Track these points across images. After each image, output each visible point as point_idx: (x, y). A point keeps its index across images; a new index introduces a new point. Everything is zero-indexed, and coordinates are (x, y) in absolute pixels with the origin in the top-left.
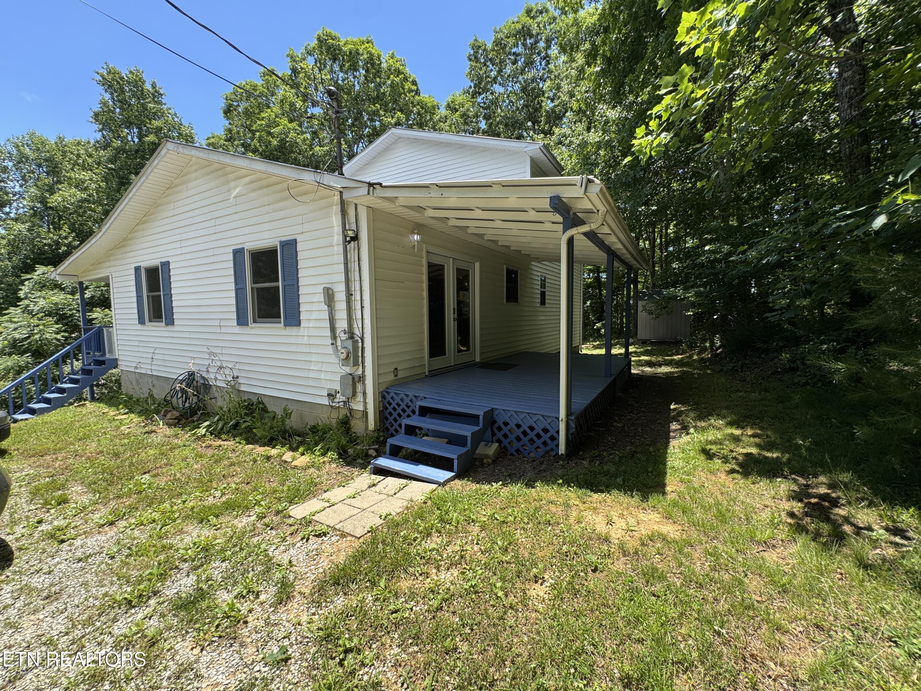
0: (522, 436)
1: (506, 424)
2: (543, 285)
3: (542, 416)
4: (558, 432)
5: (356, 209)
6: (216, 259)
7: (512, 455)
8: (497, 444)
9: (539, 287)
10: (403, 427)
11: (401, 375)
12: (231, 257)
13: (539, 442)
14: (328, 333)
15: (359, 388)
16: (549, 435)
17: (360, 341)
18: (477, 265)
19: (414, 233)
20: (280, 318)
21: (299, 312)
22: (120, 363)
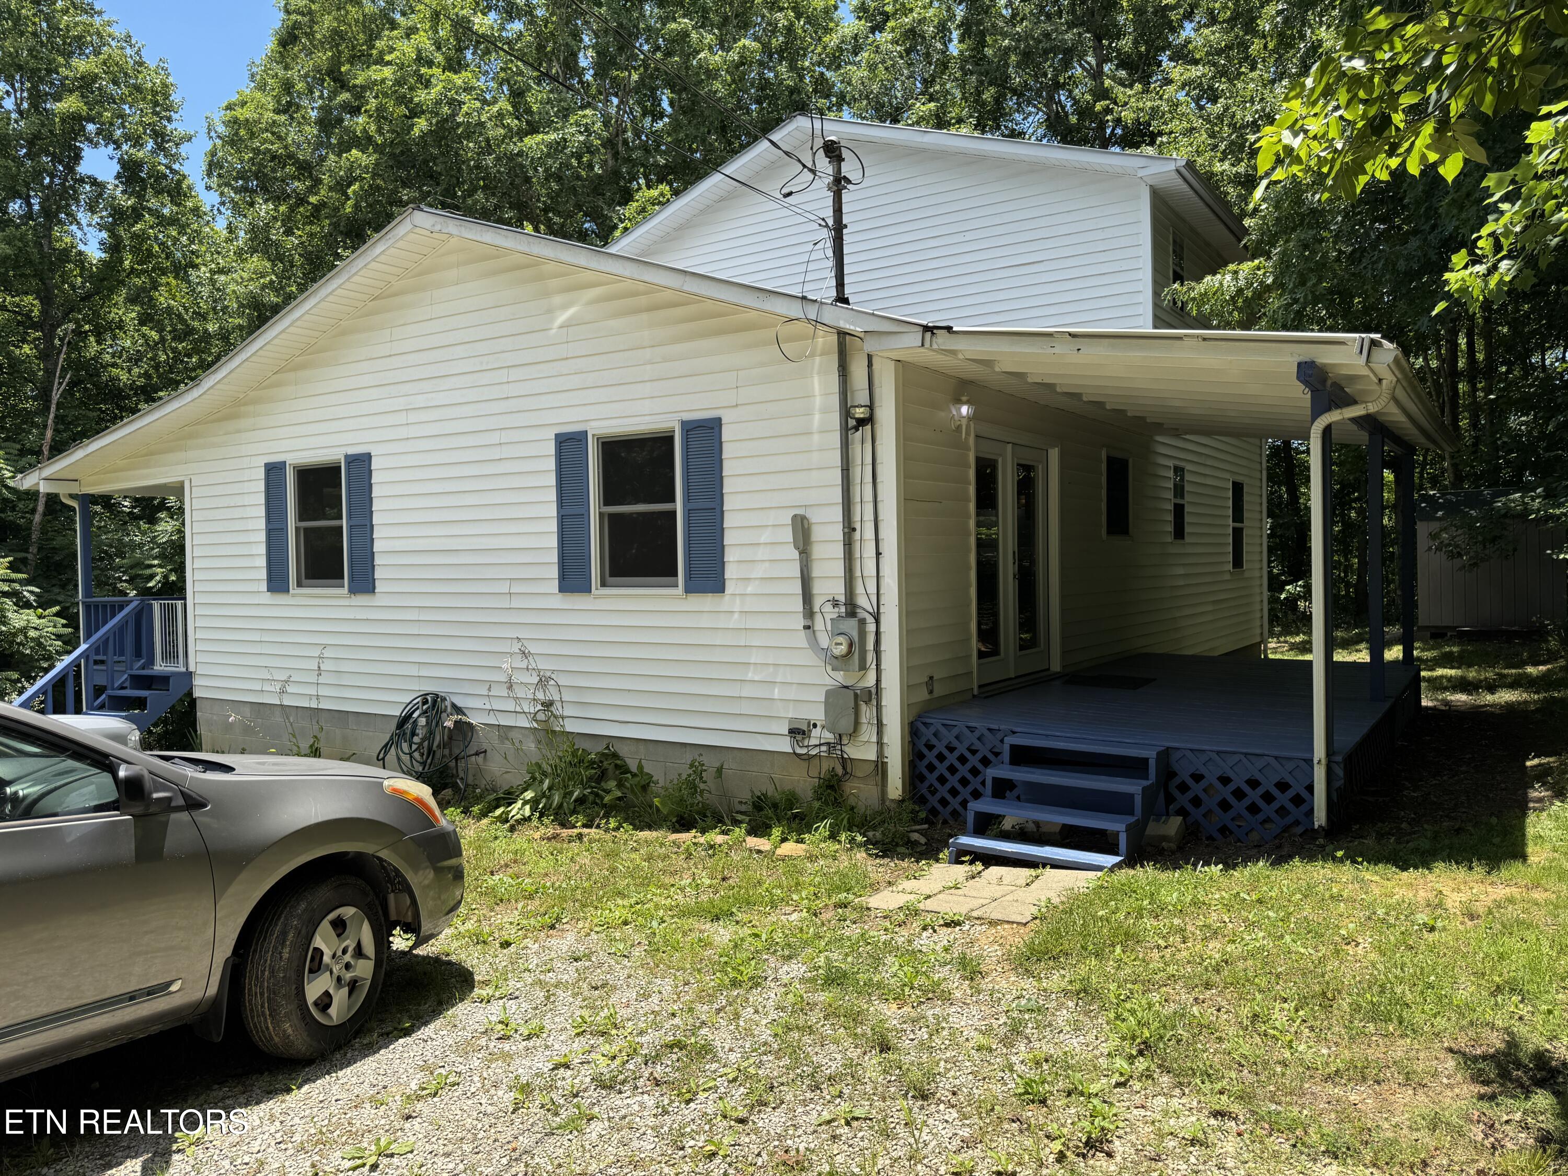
0: (1232, 800)
1: (1198, 778)
2: (1179, 490)
3: (1276, 758)
4: (1310, 788)
5: (870, 365)
6: (506, 452)
7: (1210, 838)
8: (1180, 819)
9: (1170, 495)
10: (989, 783)
11: (939, 691)
12: (551, 448)
13: (1268, 810)
14: (798, 605)
15: (867, 713)
16: (1291, 793)
17: (870, 619)
18: (1054, 455)
19: (961, 402)
20: (675, 575)
21: (723, 563)
22: (197, 682)
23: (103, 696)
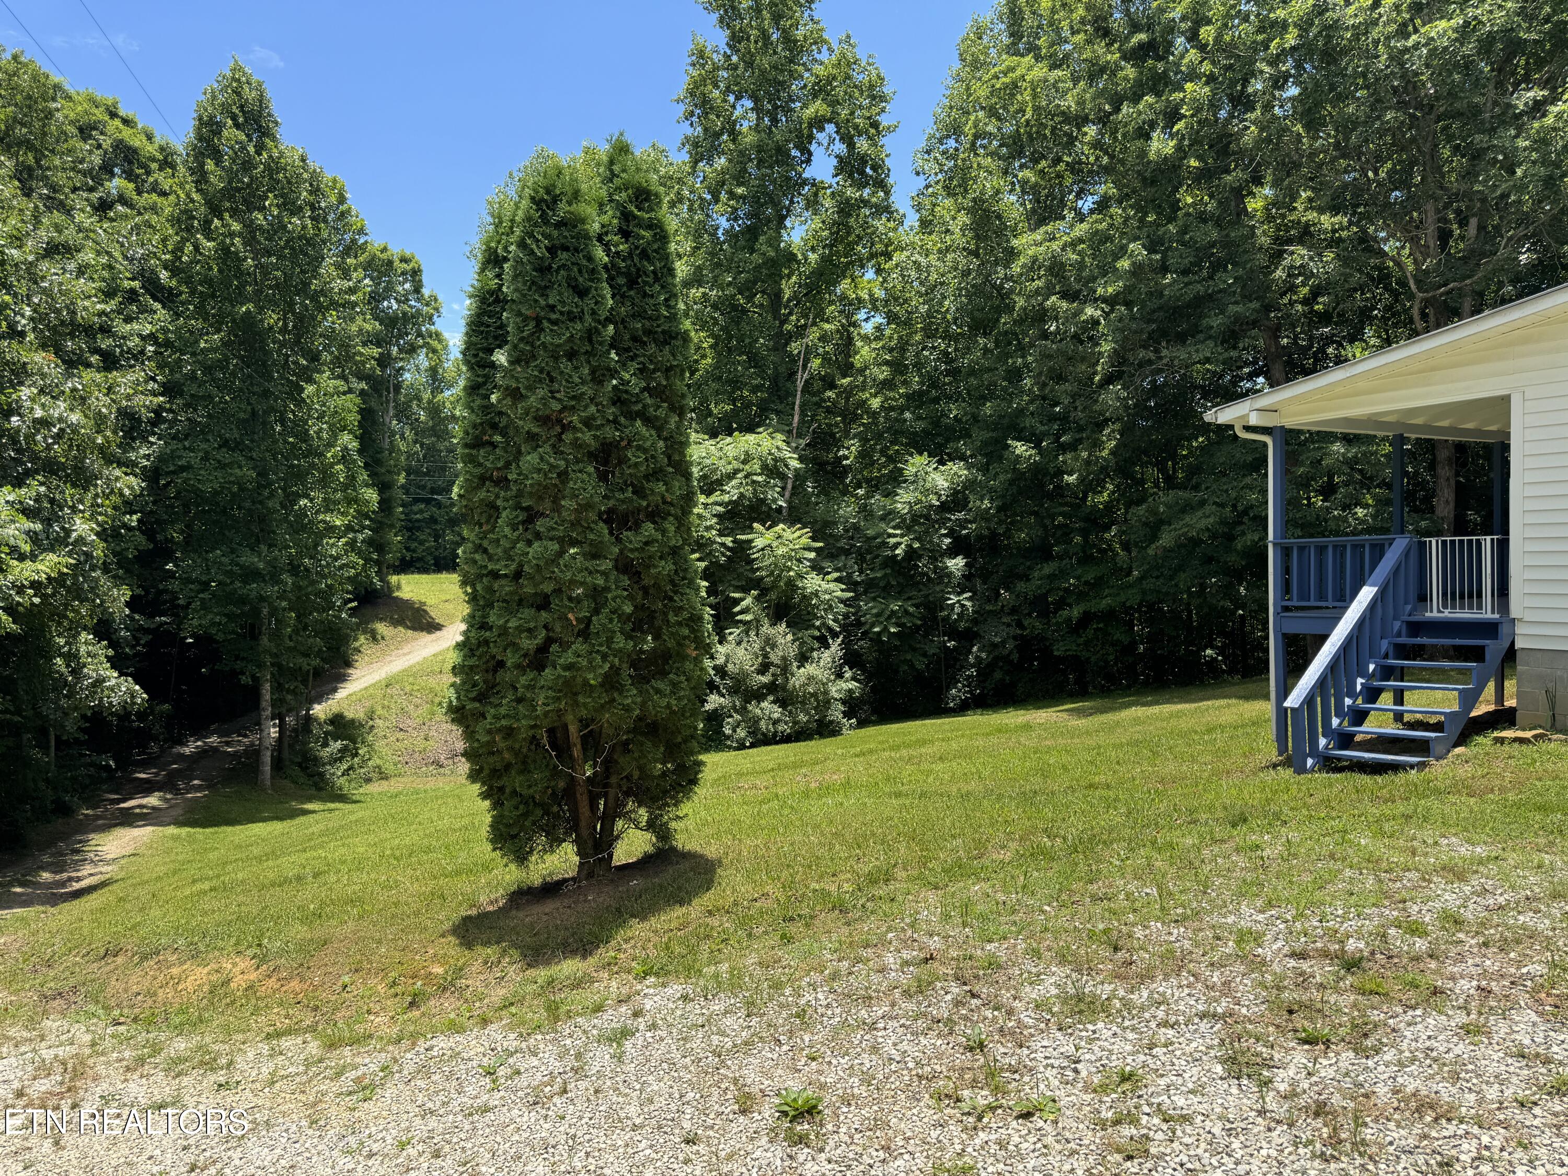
22: (1519, 630)
23: (1384, 645)
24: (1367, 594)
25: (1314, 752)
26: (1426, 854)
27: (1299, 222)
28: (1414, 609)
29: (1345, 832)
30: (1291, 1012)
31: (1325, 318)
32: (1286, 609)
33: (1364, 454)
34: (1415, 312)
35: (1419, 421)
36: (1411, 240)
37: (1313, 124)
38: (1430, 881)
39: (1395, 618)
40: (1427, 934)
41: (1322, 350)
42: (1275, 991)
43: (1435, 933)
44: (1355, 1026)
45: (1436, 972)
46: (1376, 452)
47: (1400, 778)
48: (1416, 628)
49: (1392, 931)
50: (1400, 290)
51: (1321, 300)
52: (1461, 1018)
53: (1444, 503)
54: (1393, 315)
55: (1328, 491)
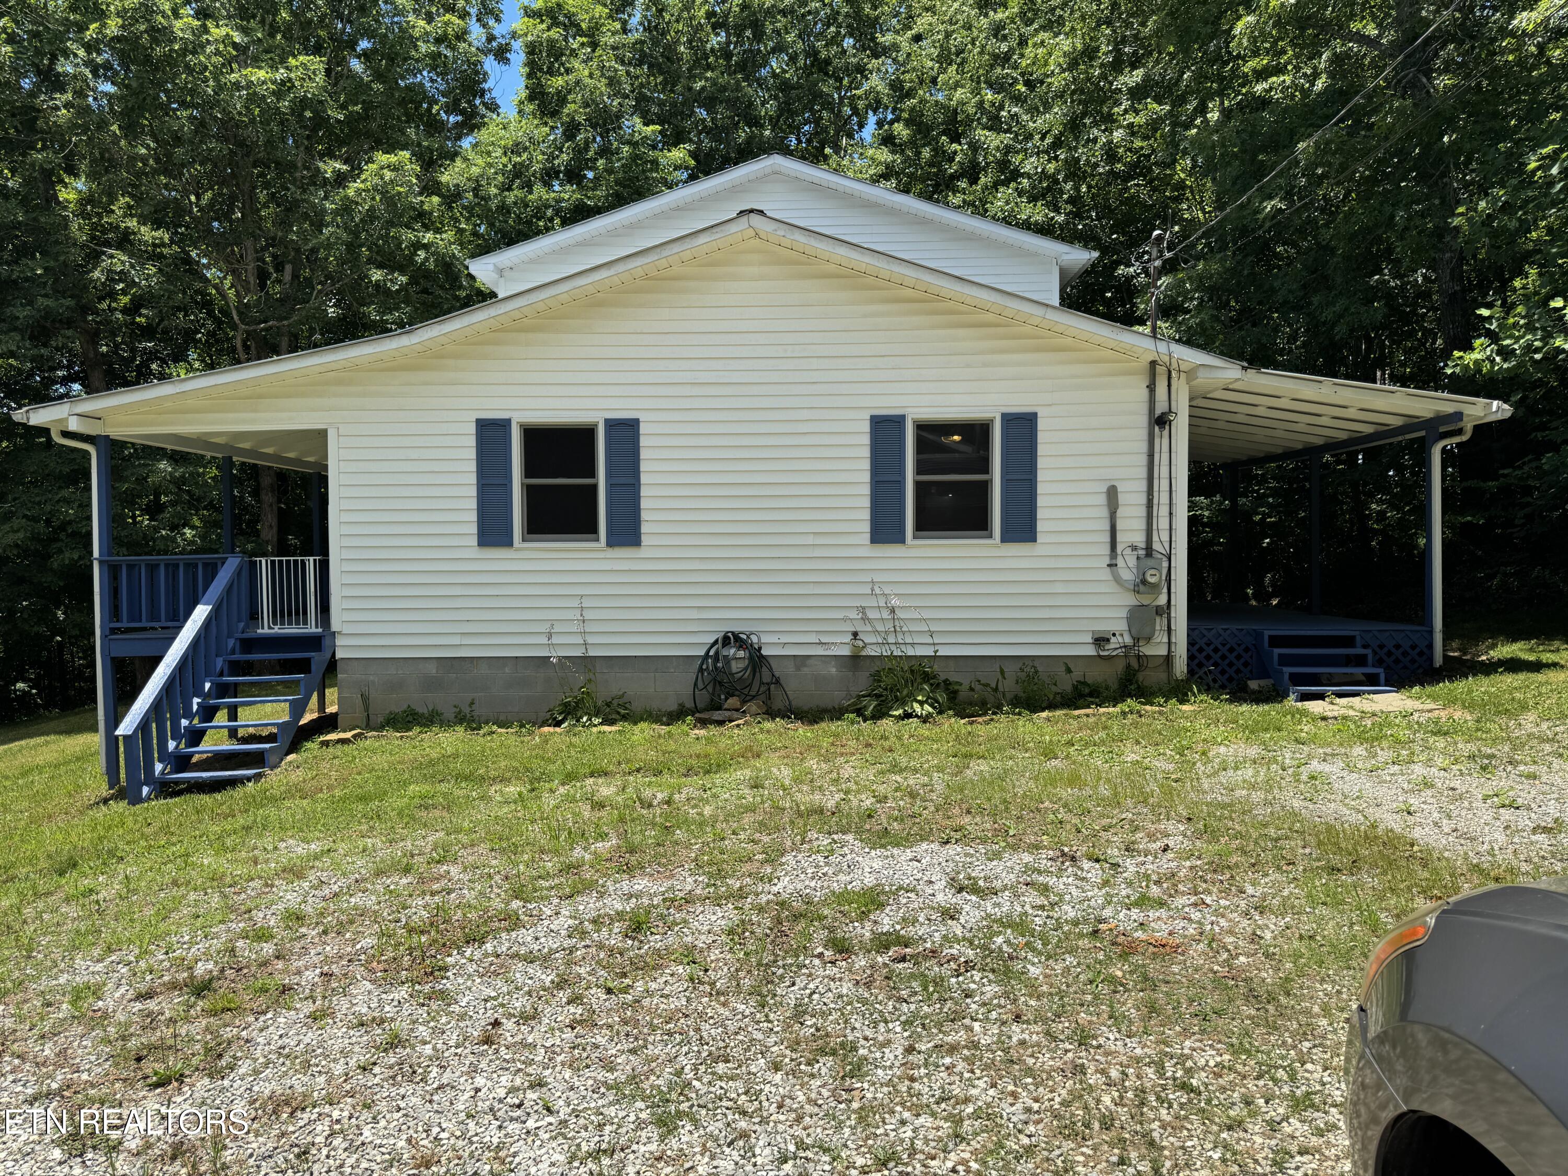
5: (1170, 385)
12: (863, 427)
15: (1159, 623)
17: (1164, 559)
21: (1035, 520)
22: (339, 641)
23: (219, 662)
24: (201, 613)
25: (150, 779)
26: (267, 861)
27: (118, 227)
28: (247, 626)
29: (188, 855)
30: (139, 1059)
31: (148, 332)
32: (113, 631)
33: (191, 474)
34: (238, 343)
35: (246, 445)
36: (234, 272)
37: (131, 130)
38: (272, 886)
39: (229, 637)
40: (272, 937)
41: (145, 364)
42: (120, 1043)
43: (280, 933)
44: (208, 1050)
45: (285, 971)
46: (204, 474)
47: (238, 793)
48: (250, 644)
49: (240, 944)
50: (222, 319)
51: (144, 311)
52: (308, 1008)
53: (268, 529)
54: (217, 341)
55: (154, 510)
